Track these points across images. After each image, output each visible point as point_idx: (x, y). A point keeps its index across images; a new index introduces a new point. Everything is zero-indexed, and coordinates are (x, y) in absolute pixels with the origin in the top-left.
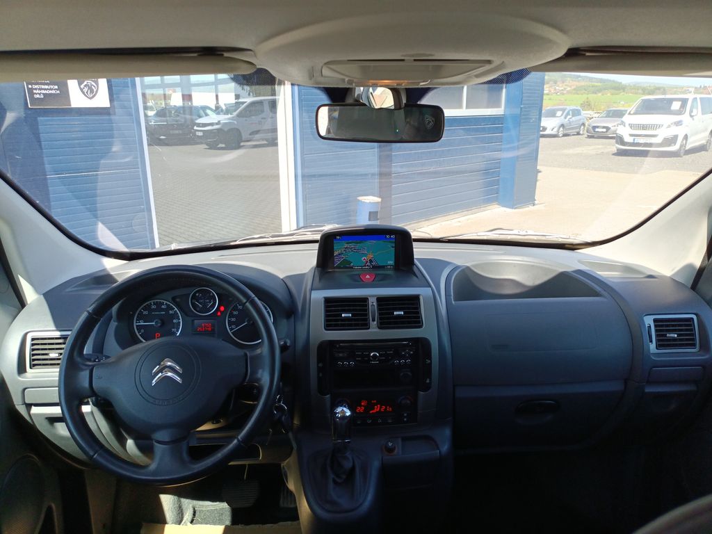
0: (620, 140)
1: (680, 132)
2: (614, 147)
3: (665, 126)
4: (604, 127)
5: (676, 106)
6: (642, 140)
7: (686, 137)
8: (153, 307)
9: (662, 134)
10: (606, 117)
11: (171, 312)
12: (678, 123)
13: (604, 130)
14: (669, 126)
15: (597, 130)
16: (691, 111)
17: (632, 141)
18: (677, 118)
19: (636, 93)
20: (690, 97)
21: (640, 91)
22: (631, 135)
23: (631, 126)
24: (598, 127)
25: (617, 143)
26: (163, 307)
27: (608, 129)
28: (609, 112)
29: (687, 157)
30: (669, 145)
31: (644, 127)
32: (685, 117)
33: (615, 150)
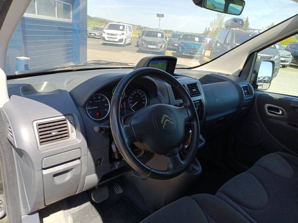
0: (104, 39)
1: (124, 37)
2: (102, 42)
3: (119, 35)
4: (94, 34)
5: (121, 28)
6: (112, 40)
7: (125, 40)
8: (94, 98)
9: (119, 38)
10: (94, 30)
11: (103, 100)
12: (123, 34)
13: (94, 35)
14: (120, 35)
15: (91, 35)
16: (126, 30)
17: (108, 40)
18: (122, 32)
19: (97, 22)
20: (125, 25)
21: (98, 21)
22: (108, 37)
23: (107, 34)
24: (91, 33)
25: (103, 40)
26: (99, 97)
27: (95, 34)
28: (94, 28)
29: (126, 47)
30: (121, 42)
31: (112, 34)
32: (124, 32)
33: (102, 43)
